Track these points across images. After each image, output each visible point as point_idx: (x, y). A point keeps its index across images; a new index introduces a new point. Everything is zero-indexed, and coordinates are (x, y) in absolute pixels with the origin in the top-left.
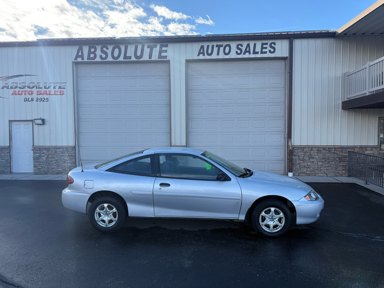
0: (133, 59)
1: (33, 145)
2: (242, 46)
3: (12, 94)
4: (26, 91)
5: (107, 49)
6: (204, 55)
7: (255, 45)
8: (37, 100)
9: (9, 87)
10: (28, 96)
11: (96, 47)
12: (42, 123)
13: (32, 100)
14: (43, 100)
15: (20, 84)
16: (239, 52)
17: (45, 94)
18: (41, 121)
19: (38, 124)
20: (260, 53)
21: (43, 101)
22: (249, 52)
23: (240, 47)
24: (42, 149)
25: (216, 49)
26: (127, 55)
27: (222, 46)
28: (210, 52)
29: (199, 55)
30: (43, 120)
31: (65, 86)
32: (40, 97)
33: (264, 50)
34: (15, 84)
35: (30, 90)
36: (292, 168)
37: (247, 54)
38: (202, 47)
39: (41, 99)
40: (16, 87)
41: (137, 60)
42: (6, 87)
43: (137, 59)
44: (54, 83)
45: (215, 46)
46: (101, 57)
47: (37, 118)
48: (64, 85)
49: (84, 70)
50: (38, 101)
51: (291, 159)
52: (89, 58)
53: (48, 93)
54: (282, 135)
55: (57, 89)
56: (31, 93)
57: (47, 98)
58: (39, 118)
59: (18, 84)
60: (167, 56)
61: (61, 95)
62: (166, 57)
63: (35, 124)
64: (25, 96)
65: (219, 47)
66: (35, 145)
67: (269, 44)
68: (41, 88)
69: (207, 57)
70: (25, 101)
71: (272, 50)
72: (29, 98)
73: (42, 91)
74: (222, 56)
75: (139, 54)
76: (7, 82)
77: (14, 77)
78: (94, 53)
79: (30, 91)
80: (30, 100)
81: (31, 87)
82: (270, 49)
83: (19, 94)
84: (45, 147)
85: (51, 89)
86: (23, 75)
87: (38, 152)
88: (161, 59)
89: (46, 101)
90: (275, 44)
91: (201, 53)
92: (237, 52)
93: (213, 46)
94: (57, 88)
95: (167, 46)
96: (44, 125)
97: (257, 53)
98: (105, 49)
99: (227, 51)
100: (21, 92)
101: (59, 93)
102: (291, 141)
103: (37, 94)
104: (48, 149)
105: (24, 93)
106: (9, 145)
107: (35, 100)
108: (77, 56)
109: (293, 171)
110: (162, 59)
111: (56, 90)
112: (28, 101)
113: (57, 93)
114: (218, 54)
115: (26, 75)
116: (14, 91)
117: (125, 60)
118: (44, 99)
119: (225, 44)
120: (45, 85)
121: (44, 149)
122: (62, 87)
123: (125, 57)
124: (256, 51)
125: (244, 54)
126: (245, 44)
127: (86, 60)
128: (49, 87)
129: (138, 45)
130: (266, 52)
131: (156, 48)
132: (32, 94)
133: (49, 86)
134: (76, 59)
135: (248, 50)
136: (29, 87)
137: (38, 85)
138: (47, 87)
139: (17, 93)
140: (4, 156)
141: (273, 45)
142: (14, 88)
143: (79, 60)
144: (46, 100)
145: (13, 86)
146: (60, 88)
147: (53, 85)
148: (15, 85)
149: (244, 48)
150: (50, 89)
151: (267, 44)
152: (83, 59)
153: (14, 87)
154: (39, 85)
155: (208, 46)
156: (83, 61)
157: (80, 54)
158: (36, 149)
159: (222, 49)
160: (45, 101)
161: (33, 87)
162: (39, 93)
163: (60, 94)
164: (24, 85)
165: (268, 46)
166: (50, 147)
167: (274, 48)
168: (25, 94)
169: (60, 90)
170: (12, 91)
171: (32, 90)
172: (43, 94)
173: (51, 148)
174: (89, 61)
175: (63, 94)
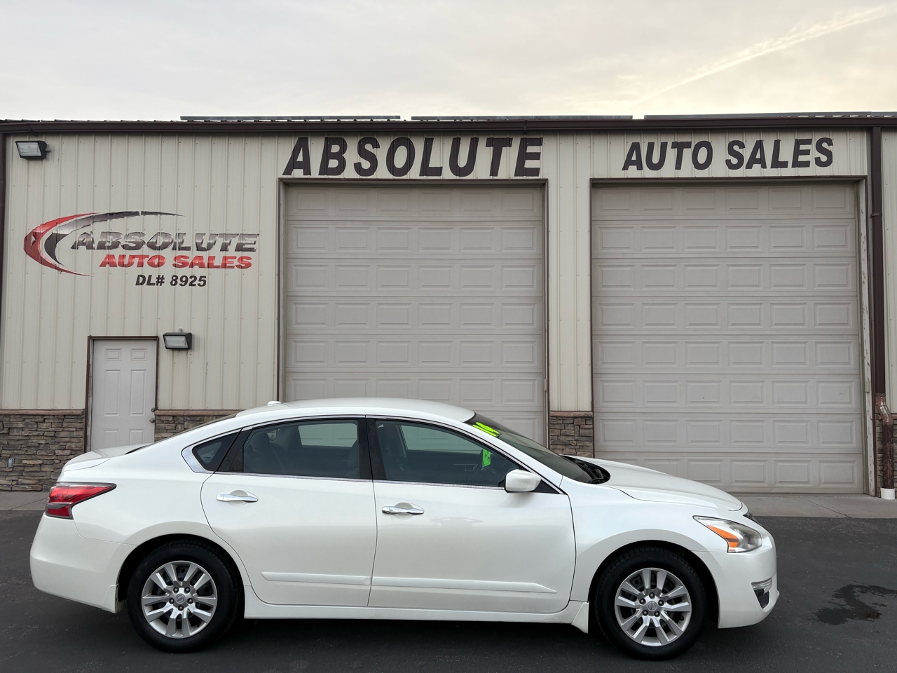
0: (447, 174)
1: (156, 409)
2: (742, 146)
3: (103, 265)
4: (142, 257)
5: (376, 146)
6: (640, 168)
7: (777, 144)
8: (174, 282)
9: (95, 245)
10: (147, 271)
11: (344, 141)
12: (186, 346)
13: (160, 280)
14: (190, 280)
15: (127, 236)
16: (734, 161)
17: (196, 264)
18: (183, 339)
19: (174, 349)
20: (790, 164)
21: (191, 284)
22: (762, 162)
23: (736, 148)
24: (181, 419)
25: (671, 154)
26: (431, 165)
27: (688, 145)
28: (655, 160)
29: (625, 168)
30: (189, 337)
31: (255, 243)
32: (181, 272)
33: (802, 158)
34: (111, 237)
35: (156, 253)
36: (893, 475)
37: (757, 167)
38: (635, 147)
39: (184, 279)
40: (115, 245)
41: (458, 178)
42: (83, 244)
43: (456, 175)
44: (225, 235)
45: (669, 146)
46: (358, 167)
47: (171, 331)
48: (251, 240)
49: (307, 203)
50: (175, 285)
51: (890, 451)
52: (324, 169)
53: (206, 261)
54: (853, 385)
55: (232, 251)
56: (156, 261)
57: (201, 277)
58: (177, 331)
59: (122, 236)
60: (539, 169)
61: (242, 267)
62: (536, 171)
63: (167, 348)
64: (139, 271)
65: (680, 147)
66: (160, 407)
67: (814, 143)
68: (188, 249)
69: (647, 173)
70: (138, 283)
71: (824, 158)
72: (150, 277)
73: (188, 258)
74: (688, 171)
75: (462, 161)
76: (88, 230)
77: (111, 218)
78: (340, 156)
79: (154, 257)
80: (154, 280)
81: (158, 245)
82: (819, 155)
83: (123, 265)
84: (191, 413)
85: (216, 251)
86: (136, 214)
87: (169, 428)
88: (524, 177)
89: (199, 285)
90: (830, 143)
91: (633, 163)
92: (728, 162)
93: (664, 146)
94: (232, 248)
95: (539, 143)
96: (189, 352)
97: (784, 165)
98: (368, 147)
99: (702, 158)
100: (127, 258)
101: (236, 262)
102: (884, 401)
103: (175, 265)
104: (198, 418)
105: (136, 261)
106: (84, 407)
107: (167, 280)
108: (292, 165)
109: (896, 485)
110: (527, 178)
111: (228, 254)
112: (149, 284)
113: (232, 262)
114: (678, 166)
115: (145, 213)
116: (108, 256)
117: (425, 177)
118: (193, 279)
119: (695, 140)
120: (200, 241)
121: (188, 418)
122: (246, 246)
123: (425, 169)
124: (781, 159)
125: (749, 166)
126: (750, 142)
127: (315, 173)
128: (210, 247)
129: (460, 139)
130: (807, 164)
131: (510, 146)
132: (159, 265)
133: (209, 244)
134: (288, 171)
135: (758, 156)
136: (152, 246)
137: (178, 241)
138: (204, 245)
139: (117, 260)
140: (67, 439)
141: (825, 145)
142: (109, 248)
143: (298, 173)
144: (200, 280)
145: (105, 243)
146: (239, 248)
147: (220, 241)
148: (111, 239)
149: (747, 153)
150: (212, 252)
151: (809, 142)
152: (308, 171)
153: (108, 244)
154: (180, 241)
155: (651, 146)
156: (308, 177)
157: (300, 158)
158: (164, 418)
159: (688, 153)
160: (195, 285)
161: (165, 246)
162: (180, 263)
163: (237, 266)
164: (137, 238)
165: (812, 147)
166: (204, 413)
167: (829, 154)
168: (141, 265)
169: (239, 254)
170: (102, 254)
171: (162, 253)
172: (192, 266)
173: (208, 416)
174: (325, 177)
175: (248, 265)
